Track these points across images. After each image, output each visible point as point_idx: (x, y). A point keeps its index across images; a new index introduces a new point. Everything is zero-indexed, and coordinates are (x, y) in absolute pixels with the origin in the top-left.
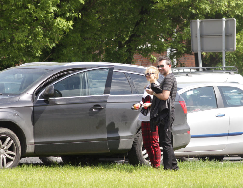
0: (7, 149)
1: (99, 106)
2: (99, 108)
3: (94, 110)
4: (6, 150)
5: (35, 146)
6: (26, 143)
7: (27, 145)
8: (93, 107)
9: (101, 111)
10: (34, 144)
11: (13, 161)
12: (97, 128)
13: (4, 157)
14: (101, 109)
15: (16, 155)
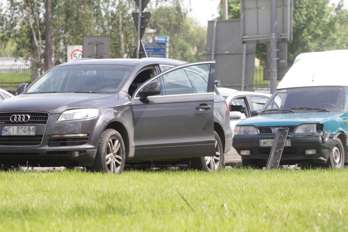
0: (116, 153)
1: (206, 105)
2: (205, 107)
3: (201, 110)
4: (115, 154)
5: (135, 149)
6: (129, 147)
7: (130, 149)
8: (199, 106)
9: (209, 111)
10: (134, 147)
12: (204, 129)
13: (114, 161)
14: (209, 108)
15: (122, 159)
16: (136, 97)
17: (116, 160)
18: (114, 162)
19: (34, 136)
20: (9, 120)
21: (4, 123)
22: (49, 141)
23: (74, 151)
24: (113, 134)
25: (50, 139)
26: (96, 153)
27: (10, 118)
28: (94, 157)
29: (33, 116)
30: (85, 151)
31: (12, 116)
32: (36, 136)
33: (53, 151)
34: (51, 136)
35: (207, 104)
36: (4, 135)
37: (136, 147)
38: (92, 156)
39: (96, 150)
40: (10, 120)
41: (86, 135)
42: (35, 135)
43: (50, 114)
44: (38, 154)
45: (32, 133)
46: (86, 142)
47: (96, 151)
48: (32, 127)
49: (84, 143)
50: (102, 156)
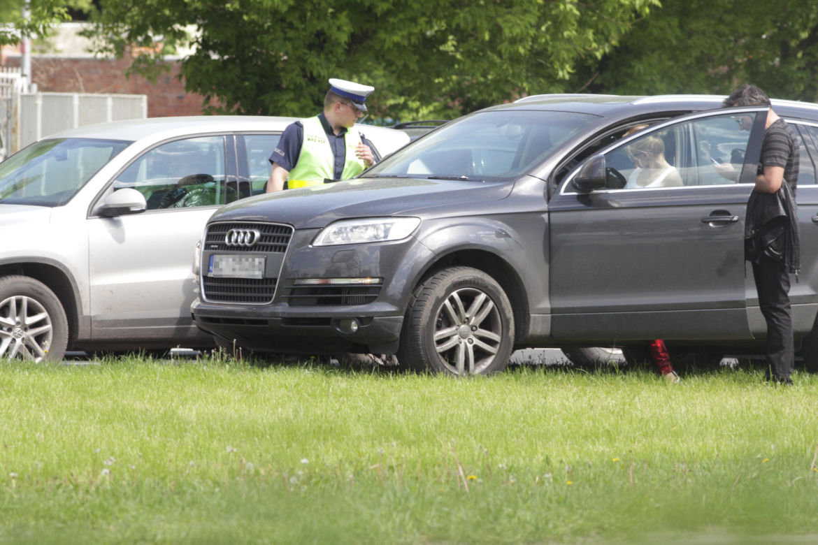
0: (478, 325)
1: (727, 213)
2: (727, 218)
3: (711, 225)
4: (474, 328)
5: (552, 317)
6: (528, 311)
7: (532, 315)
8: (709, 217)
9: (732, 229)
10: (549, 312)
11: (493, 357)
12: (721, 272)
13: (468, 345)
14: (732, 222)
15: (502, 340)
16: (565, 191)
17: (477, 342)
18: (470, 347)
19: (259, 280)
20: (222, 242)
21: (216, 246)
22: (292, 294)
23: (348, 318)
24: (462, 279)
25: (293, 289)
26: (400, 325)
27: (225, 235)
28: (398, 335)
29: (266, 234)
30: (371, 318)
31: (230, 231)
32: (265, 280)
33: (302, 316)
34: (297, 282)
35: (731, 212)
36: (212, 276)
37: (553, 311)
38: (388, 331)
39: (403, 317)
40: (224, 240)
41: (376, 281)
42: (261, 278)
43: (296, 230)
44: (265, 322)
45: (258, 274)
46: (376, 297)
47: (402, 321)
48: (257, 260)
49: (369, 300)
50: (420, 332)
